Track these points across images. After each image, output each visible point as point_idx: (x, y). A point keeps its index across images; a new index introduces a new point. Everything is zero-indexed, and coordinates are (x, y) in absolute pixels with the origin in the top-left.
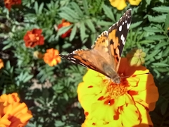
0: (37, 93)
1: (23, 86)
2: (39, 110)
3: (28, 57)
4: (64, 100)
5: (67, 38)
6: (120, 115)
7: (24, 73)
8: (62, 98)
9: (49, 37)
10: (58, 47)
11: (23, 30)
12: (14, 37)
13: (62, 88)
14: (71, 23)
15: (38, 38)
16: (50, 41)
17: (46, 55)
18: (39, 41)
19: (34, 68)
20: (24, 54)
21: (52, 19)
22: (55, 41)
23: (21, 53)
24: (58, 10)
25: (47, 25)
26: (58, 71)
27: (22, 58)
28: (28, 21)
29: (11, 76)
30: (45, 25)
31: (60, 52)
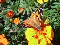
0: (12, 34)
1: (6, 32)
2: (12, 40)
4: (21, 36)
5: (22, 14)
6: (40, 42)
7: (7, 27)
8: (21, 35)
9: (16, 14)
10: (19, 17)
11: (6, 11)
12: (3, 14)
13: (20, 32)
14: (23, 9)
15: (12, 14)
16: (16, 15)
17: (15, 20)
18: (12, 15)
19: (11, 25)
20: (7, 20)
21: (17, 7)
22: (18, 15)
23: (6, 19)
24: (19, 4)
27: (6, 21)
28: (8, 8)
29: (2, 28)
30: (14, 9)
31: (20, 19)
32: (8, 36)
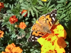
1: (14, 40)
2: (23, 47)
3: (13, 27)
7: (13, 34)
9: (19, 17)
12: (5, 21)
15: (15, 19)
16: (19, 19)
17: (20, 25)
18: (16, 20)
20: (11, 27)
21: (18, 10)
22: (22, 18)
25: (17, 13)
26: (26, 30)
30: (16, 13)
31: (25, 22)
32: (17, 43)
